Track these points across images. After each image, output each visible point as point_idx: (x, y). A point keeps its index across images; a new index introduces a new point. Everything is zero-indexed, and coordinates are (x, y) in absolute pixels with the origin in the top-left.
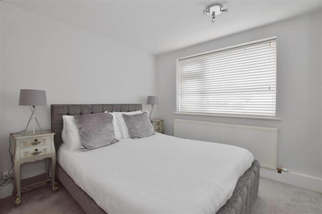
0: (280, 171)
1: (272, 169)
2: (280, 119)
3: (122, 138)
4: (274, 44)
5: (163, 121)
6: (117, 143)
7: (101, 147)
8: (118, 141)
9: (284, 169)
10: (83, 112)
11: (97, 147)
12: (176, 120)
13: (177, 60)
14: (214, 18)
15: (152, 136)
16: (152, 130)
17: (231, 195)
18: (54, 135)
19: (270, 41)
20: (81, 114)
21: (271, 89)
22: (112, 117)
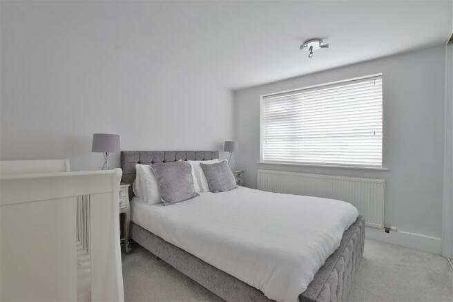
0: (387, 231)
1: (378, 229)
2: (387, 169)
3: (202, 191)
4: (379, 82)
5: (243, 172)
6: (197, 197)
7: (182, 201)
8: (197, 195)
9: (393, 228)
10: (155, 160)
11: (178, 200)
12: (259, 170)
13: (261, 96)
14: (311, 53)
15: (235, 190)
16: (234, 182)
17: (339, 245)
18: (129, 187)
19: (374, 78)
20: (152, 162)
21: (376, 134)
22: (191, 166)
